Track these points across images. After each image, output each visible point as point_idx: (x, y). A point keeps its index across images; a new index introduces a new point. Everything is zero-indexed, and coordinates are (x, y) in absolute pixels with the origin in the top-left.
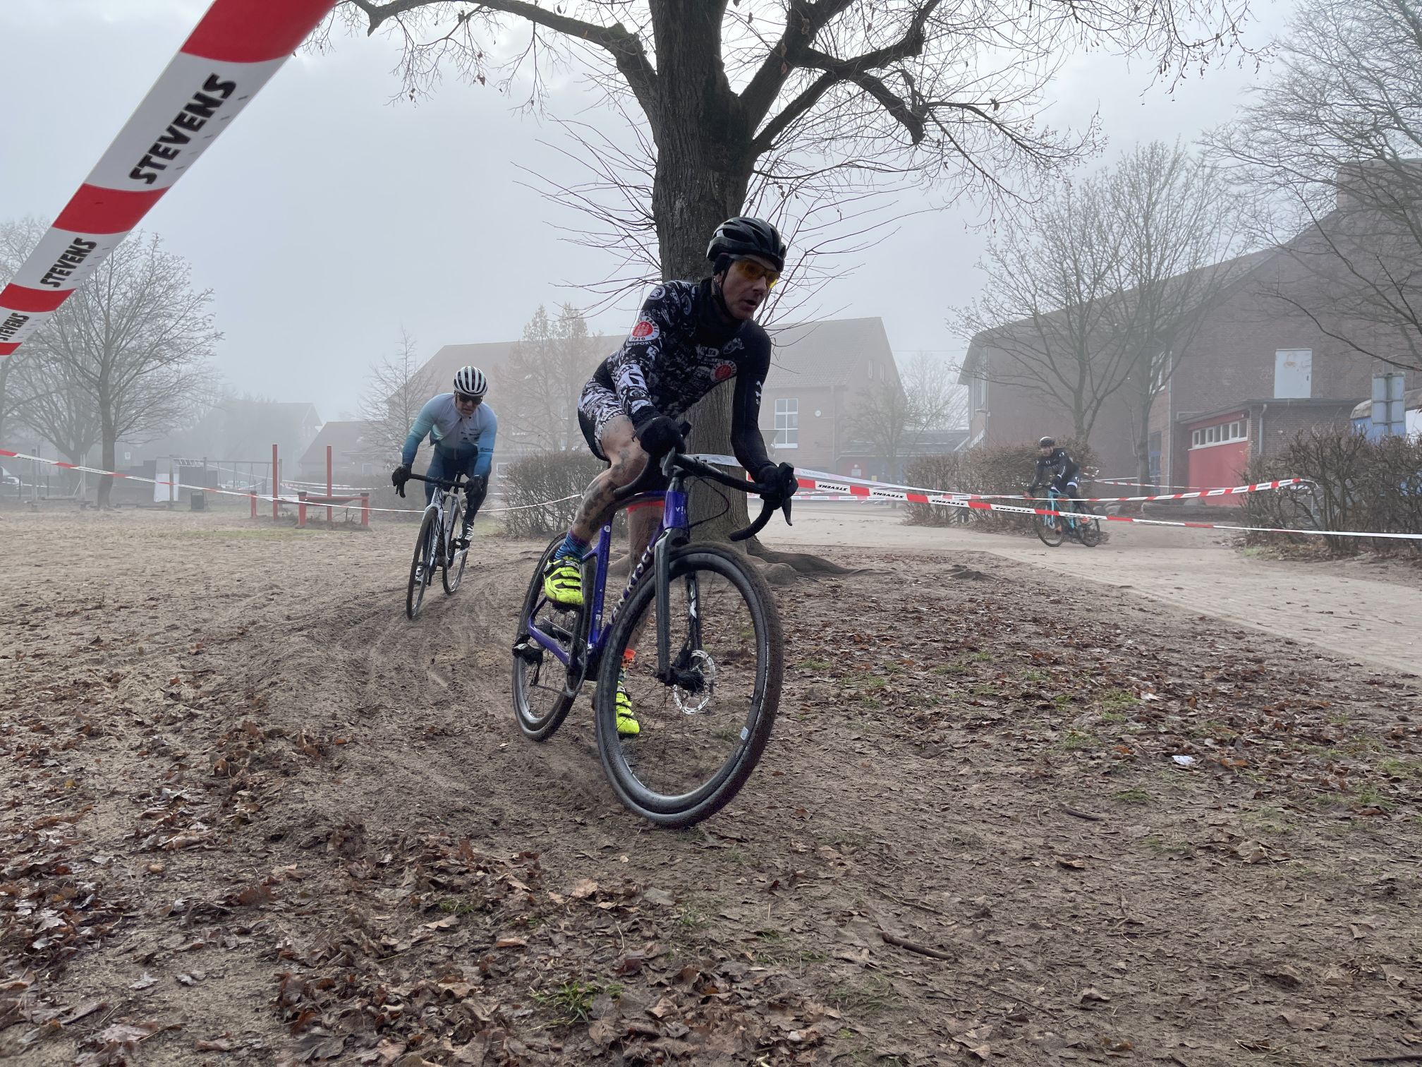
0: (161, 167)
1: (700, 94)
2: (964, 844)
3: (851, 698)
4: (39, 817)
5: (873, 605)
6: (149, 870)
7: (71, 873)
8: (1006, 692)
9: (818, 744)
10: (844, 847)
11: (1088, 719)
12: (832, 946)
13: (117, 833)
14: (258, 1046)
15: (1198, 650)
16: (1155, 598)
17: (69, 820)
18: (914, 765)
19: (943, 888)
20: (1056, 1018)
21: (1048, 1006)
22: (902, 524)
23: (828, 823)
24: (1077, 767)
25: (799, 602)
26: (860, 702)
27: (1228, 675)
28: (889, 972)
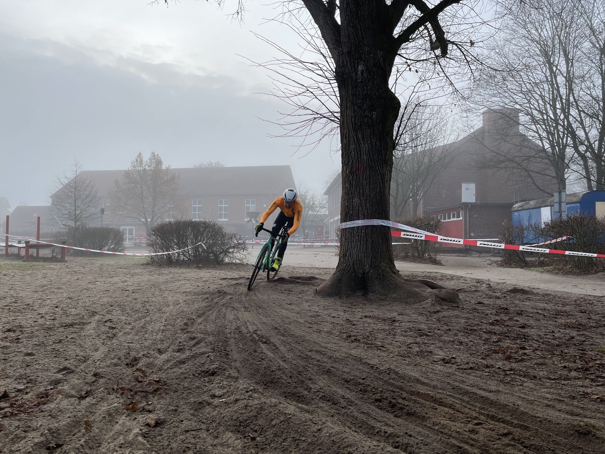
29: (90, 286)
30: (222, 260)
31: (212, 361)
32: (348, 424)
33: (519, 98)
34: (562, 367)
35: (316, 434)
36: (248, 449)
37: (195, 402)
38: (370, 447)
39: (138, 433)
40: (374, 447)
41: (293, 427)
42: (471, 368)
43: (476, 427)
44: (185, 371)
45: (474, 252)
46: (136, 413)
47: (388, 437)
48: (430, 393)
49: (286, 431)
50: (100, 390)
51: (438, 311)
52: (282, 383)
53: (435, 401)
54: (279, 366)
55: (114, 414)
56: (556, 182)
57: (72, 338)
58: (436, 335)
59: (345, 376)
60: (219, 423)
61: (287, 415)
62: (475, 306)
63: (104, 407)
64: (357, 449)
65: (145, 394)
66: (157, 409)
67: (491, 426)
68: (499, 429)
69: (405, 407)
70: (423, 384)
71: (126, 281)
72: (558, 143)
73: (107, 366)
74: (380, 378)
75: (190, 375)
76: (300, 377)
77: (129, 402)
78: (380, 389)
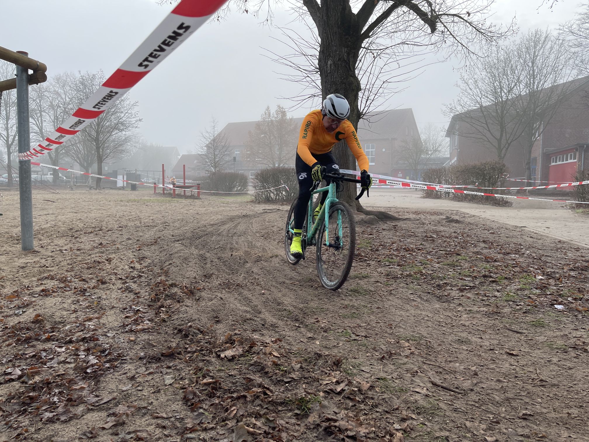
0: (151, 62)
1: (339, 14)
2: (463, 342)
3: (407, 276)
4: (85, 317)
5: (412, 234)
6: (129, 340)
7: (99, 340)
8: (475, 274)
9: (395, 295)
10: (411, 342)
11: (514, 287)
12: (411, 385)
13: (116, 324)
14: (178, 417)
15: (559, 256)
16: (537, 232)
17: (97, 318)
18: (437, 306)
19: (455, 362)
20: (512, 422)
21: (508, 417)
22: (421, 198)
23: (402, 330)
24: (511, 309)
25: (380, 232)
26: (411, 277)
27: (575, 268)
28: (436, 398)
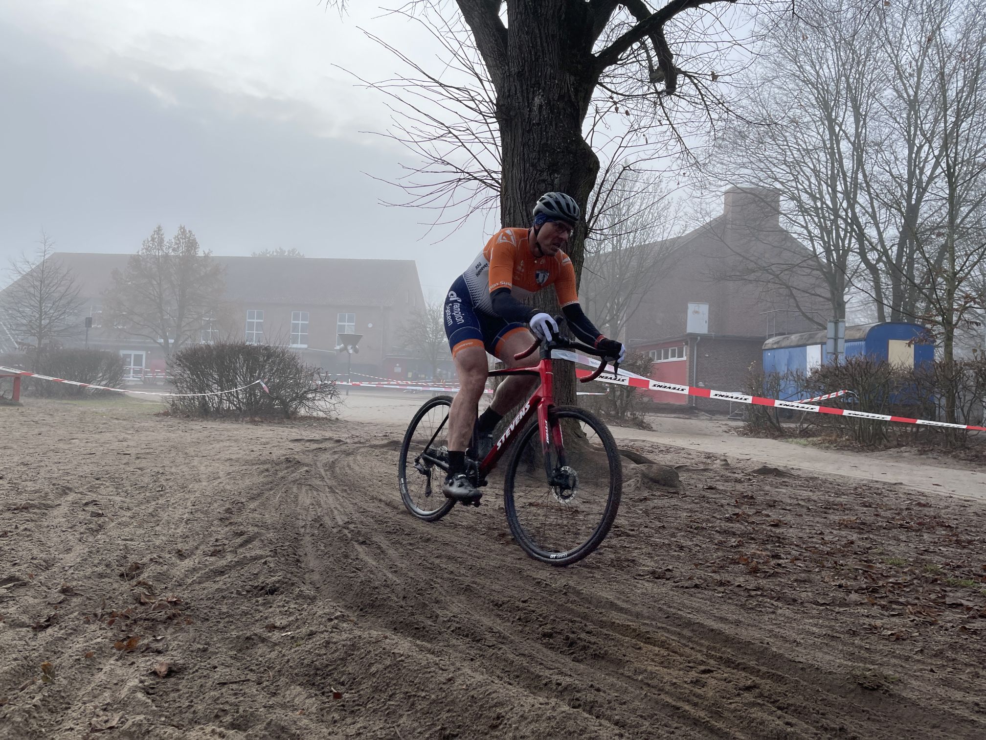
29: (61, 445)
30: (295, 412)
31: (271, 571)
32: (498, 672)
33: (780, 171)
34: (836, 585)
35: (443, 686)
36: (328, 712)
37: (238, 637)
38: (533, 706)
39: (136, 687)
40: (540, 706)
41: (406, 675)
42: (696, 586)
43: (703, 676)
44: (224, 587)
45: (703, 413)
46: (134, 654)
47: (562, 691)
48: (631, 623)
49: (395, 682)
50: (72, 616)
51: (646, 499)
52: (391, 607)
53: (638, 635)
54: (385, 581)
55: (95, 656)
56: (831, 306)
57: (26, 529)
58: (642, 535)
59: (495, 597)
60: (279, 671)
61: (397, 656)
62: (704, 493)
63: (78, 644)
64: (512, 709)
65: (150, 624)
66: (171, 648)
67: (725, 675)
68: (738, 679)
69: (591, 646)
70: (621, 610)
71: (125, 440)
72: (836, 246)
73: (86, 577)
74: (551, 601)
75: (232, 593)
76: (420, 598)
77: (122, 636)
78: (552, 617)
